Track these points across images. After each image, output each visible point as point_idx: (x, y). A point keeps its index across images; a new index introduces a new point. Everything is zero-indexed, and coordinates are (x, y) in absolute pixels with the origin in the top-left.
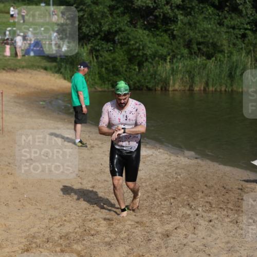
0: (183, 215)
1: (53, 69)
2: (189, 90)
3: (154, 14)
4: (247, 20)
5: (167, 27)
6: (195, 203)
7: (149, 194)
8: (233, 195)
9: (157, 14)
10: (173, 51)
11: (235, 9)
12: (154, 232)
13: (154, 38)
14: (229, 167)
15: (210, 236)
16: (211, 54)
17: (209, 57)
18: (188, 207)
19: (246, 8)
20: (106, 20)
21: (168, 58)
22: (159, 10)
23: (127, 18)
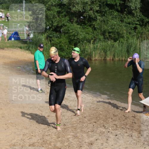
0: (100, 132)
1: (25, 48)
2: (104, 60)
3: (83, 15)
4: (137, 19)
5: (91, 23)
6: (108, 125)
7: (81, 120)
8: (129, 120)
9: (85, 15)
10: (95, 37)
11: (130, 13)
12: (83, 142)
13: (83, 29)
15: (116, 144)
16: (117, 38)
17: (115, 40)
18: (103, 127)
19: (137, 12)
20: (56, 19)
21: (92, 41)
22: (86, 13)
23: (67, 18)
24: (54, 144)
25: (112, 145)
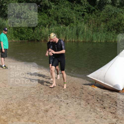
0: (54, 101)
3: (40, 4)
4: (85, 7)
5: (46, 11)
6: (60, 95)
7: (38, 91)
8: (78, 91)
9: (42, 4)
10: (50, 22)
11: (79, 2)
12: (40, 110)
13: (40, 16)
14: (76, 78)
15: (67, 111)
16: (68, 23)
18: (57, 97)
19: (84, 2)
21: (47, 25)
22: (42, 2)
24: (15, 112)
25: (64, 112)
